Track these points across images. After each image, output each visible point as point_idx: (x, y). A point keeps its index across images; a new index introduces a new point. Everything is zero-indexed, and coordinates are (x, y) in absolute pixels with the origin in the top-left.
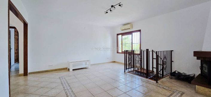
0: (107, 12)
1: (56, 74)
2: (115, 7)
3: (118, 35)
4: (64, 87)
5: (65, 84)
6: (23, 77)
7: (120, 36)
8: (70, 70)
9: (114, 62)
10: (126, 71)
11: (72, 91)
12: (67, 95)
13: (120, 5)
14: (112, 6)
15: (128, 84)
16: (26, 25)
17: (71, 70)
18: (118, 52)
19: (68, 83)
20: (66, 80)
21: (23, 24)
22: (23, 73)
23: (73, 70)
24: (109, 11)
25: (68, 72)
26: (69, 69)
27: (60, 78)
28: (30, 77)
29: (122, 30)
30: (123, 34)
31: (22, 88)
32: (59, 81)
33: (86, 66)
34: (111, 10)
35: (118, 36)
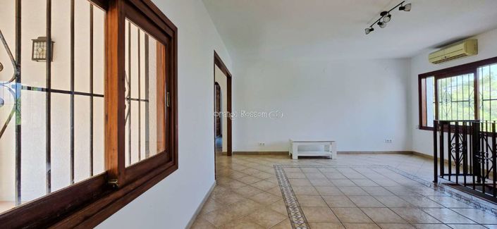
0: (372, 30)
1: (271, 160)
2: (390, 13)
4: (280, 182)
5: (282, 177)
6: (226, 157)
7: (431, 80)
8: (293, 157)
9: (411, 153)
10: (439, 179)
11: (292, 191)
12: (283, 193)
13: (402, 8)
14: (383, 14)
15: (431, 210)
16: (229, 78)
17: (295, 157)
18: (421, 127)
19: (286, 178)
20: (284, 172)
21: (226, 77)
22: (226, 151)
23: (300, 158)
24: (376, 27)
25: (289, 160)
26: (291, 155)
27: (275, 167)
28: (234, 159)
29: (436, 63)
30: (439, 75)
31: (226, 170)
32: (272, 171)
33: (327, 153)
34: (380, 24)
35: (423, 80)
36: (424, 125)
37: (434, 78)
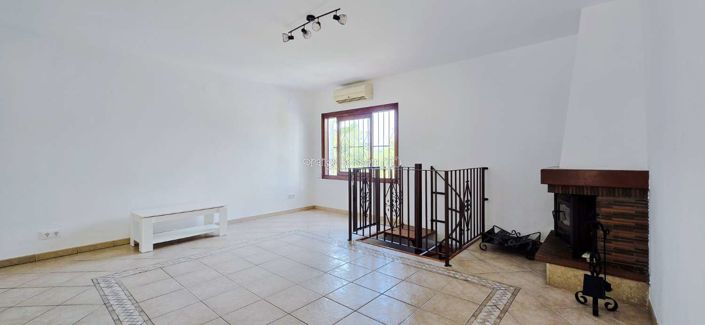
0: (291, 38)
2: (320, 20)
3: (325, 116)
7: (332, 122)
8: (143, 248)
9: (314, 208)
10: (353, 235)
13: (336, 18)
14: (310, 18)
15: (363, 279)
17: (146, 246)
18: (324, 176)
19: (136, 303)
20: (125, 289)
23: (157, 246)
24: (298, 34)
25: (135, 256)
26: (137, 245)
27: (95, 283)
29: (339, 102)
30: (341, 115)
32: (93, 295)
34: (304, 31)
35: (326, 120)
36: (326, 173)
37: (335, 119)
